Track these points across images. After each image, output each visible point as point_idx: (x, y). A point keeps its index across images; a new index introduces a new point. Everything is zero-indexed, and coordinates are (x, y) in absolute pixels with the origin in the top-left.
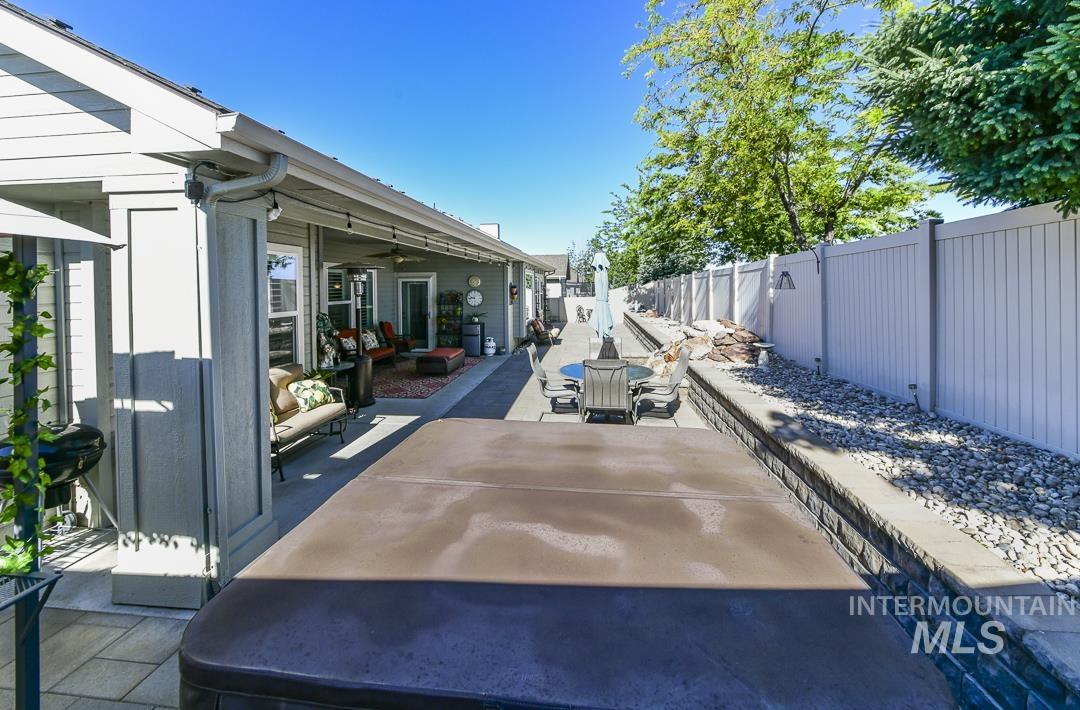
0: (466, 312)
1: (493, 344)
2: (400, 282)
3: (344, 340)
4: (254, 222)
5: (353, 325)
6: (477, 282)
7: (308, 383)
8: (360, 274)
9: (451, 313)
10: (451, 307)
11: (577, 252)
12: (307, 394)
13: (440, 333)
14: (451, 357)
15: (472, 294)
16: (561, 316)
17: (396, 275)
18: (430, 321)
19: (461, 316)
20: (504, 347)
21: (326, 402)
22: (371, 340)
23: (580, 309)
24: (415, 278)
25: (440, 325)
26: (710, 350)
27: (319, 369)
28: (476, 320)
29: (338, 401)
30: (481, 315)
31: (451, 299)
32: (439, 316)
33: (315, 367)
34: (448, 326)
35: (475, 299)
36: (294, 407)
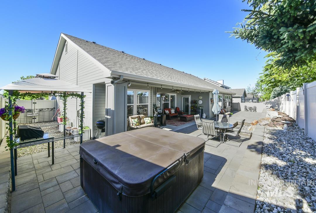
0: (198, 106)
1: (205, 115)
2: (183, 97)
3: (166, 111)
4: (125, 87)
5: (170, 107)
6: (201, 98)
7: (147, 118)
8: (163, 96)
9: (194, 106)
10: (194, 104)
11: (251, 87)
12: (147, 121)
13: (192, 111)
14: (188, 117)
15: (200, 101)
16: (239, 109)
17: (182, 96)
18: (189, 108)
19: (197, 107)
20: (208, 116)
21: (150, 123)
22: (173, 111)
23: (246, 107)
24: (186, 96)
25: (191, 109)
26: (269, 123)
27: (153, 116)
28: (201, 108)
29: (153, 123)
30: (202, 107)
31: (194, 102)
32: (191, 106)
33: (152, 116)
34: (194, 109)
35: (201, 102)
36: (144, 123)
